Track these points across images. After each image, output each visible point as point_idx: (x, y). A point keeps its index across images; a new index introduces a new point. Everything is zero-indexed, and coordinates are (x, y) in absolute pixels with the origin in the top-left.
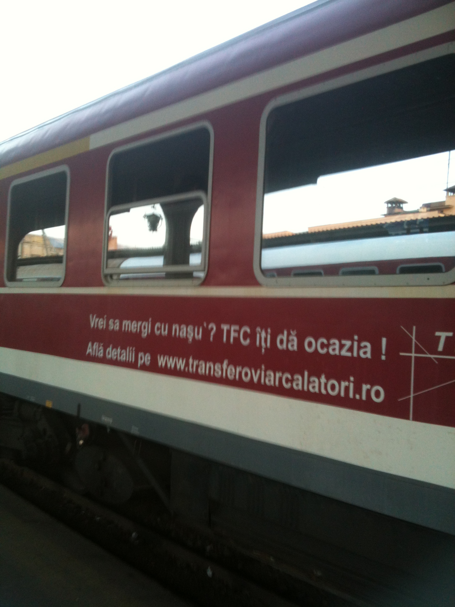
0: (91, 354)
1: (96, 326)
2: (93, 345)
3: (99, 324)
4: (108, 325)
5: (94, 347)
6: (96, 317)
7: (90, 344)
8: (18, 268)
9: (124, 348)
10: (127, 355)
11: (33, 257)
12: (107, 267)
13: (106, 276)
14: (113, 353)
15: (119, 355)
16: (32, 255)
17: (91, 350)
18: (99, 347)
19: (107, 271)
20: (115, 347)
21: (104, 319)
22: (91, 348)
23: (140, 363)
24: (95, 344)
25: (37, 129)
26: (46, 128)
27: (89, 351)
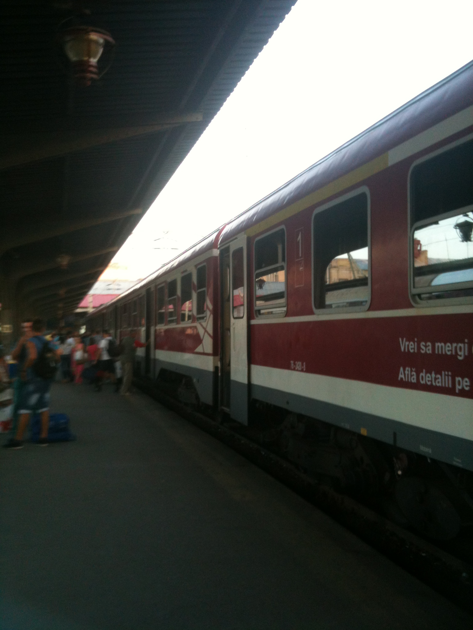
0: (404, 379)
1: (406, 350)
2: (404, 370)
3: (410, 347)
4: (419, 348)
5: (406, 372)
6: (406, 341)
7: (402, 369)
8: (327, 294)
9: (438, 372)
10: (444, 380)
11: (341, 281)
12: (414, 287)
13: (413, 296)
14: (427, 378)
15: (433, 380)
16: (339, 279)
17: (403, 376)
18: (411, 371)
19: (415, 291)
20: (429, 372)
21: (414, 343)
22: (403, 373)
23: (458, 387)
24: (407, 369)
25: (334, 154)
26: (344, 151)
27: (401, 376)
